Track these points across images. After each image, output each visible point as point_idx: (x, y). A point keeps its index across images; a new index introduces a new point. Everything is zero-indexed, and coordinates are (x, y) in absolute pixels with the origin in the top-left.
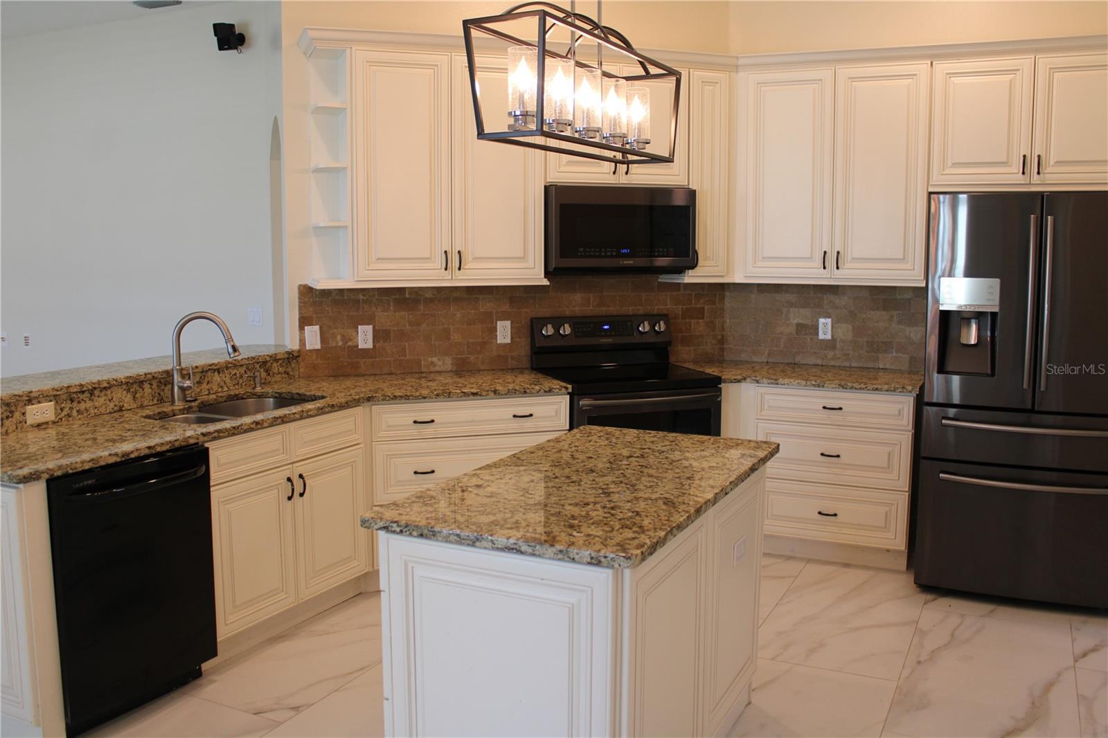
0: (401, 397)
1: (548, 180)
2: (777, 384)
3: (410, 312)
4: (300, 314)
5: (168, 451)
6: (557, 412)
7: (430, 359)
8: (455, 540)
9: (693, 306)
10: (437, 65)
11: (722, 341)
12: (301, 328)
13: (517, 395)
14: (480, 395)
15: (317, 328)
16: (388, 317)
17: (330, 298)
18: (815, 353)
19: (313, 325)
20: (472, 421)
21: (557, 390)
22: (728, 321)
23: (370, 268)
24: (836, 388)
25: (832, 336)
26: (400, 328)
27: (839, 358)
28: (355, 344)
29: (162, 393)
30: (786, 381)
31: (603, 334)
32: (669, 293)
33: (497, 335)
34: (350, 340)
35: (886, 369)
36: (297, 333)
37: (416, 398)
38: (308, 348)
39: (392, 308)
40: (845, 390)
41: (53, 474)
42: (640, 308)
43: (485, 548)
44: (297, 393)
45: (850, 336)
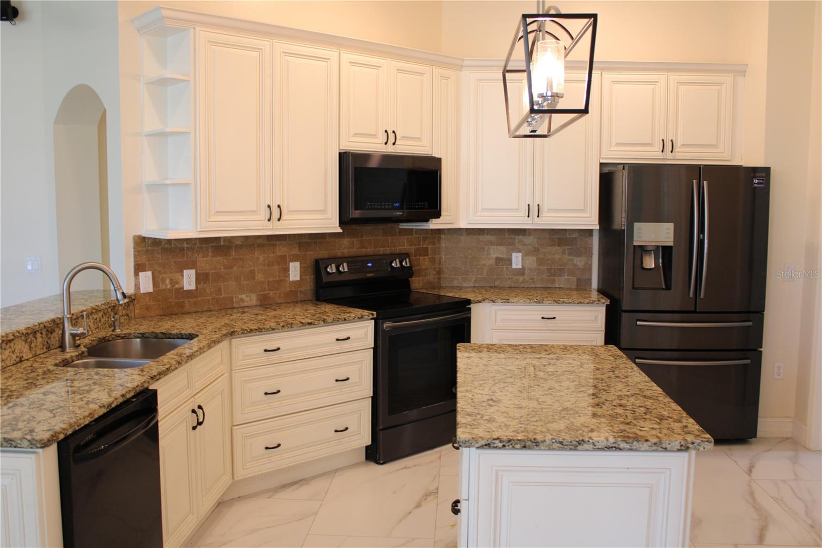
0: (256, 330)
1: (341, 148)
2: (508, 302)
3: (225, 257)
4: (135, 261)
5: (133, 397)
6: (366, 334)
7: (240, 297)
8: (558, 447)
9: (421, 246)
10: (261, 49)
11: (439, 272)
12: (136, 274)
13: (339, 322)
14: (314, 324)
15: (149, 273)
16: (207, 262)
17: (160, 247)
18: (510, 279)
19: (146, 271)
20: (307, 346)
21: (367, 317)
22: (443, 257)
23: (210, 220)
24: (552, 303)
25: (522, 266)
26: (217, 271)
27: (527, 281)
28: (181, 286)
29: (49, 342)
30: (515, 300)
31: (368, 270)
32: (406, 237)
33: (289, 274)
34: (177, 283)
35: (560, 288)
36: (133, 279)
37: (267, 330)
38: (142, 291)
39: (210, 254)
40: (558, 304)
41: (66, 434)
42: (388, 249)
43: (587, 450)
44: (160, 333)
45: (534, 265)
